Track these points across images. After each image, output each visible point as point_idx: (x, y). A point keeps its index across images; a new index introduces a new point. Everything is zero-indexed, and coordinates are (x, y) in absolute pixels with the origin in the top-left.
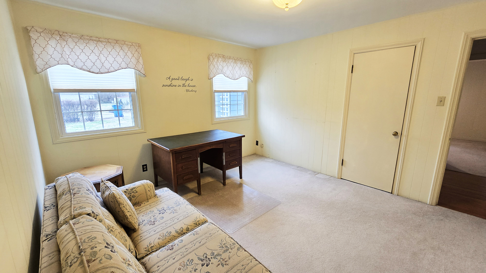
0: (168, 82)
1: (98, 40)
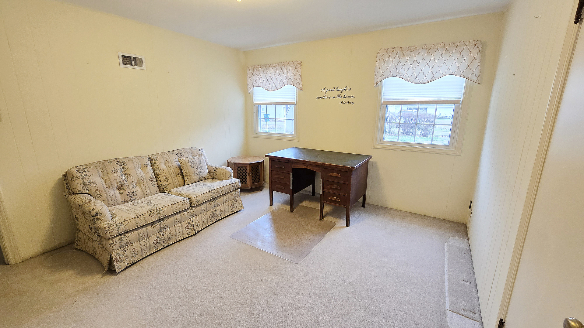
0: (322, 94)
1: (274, 65)
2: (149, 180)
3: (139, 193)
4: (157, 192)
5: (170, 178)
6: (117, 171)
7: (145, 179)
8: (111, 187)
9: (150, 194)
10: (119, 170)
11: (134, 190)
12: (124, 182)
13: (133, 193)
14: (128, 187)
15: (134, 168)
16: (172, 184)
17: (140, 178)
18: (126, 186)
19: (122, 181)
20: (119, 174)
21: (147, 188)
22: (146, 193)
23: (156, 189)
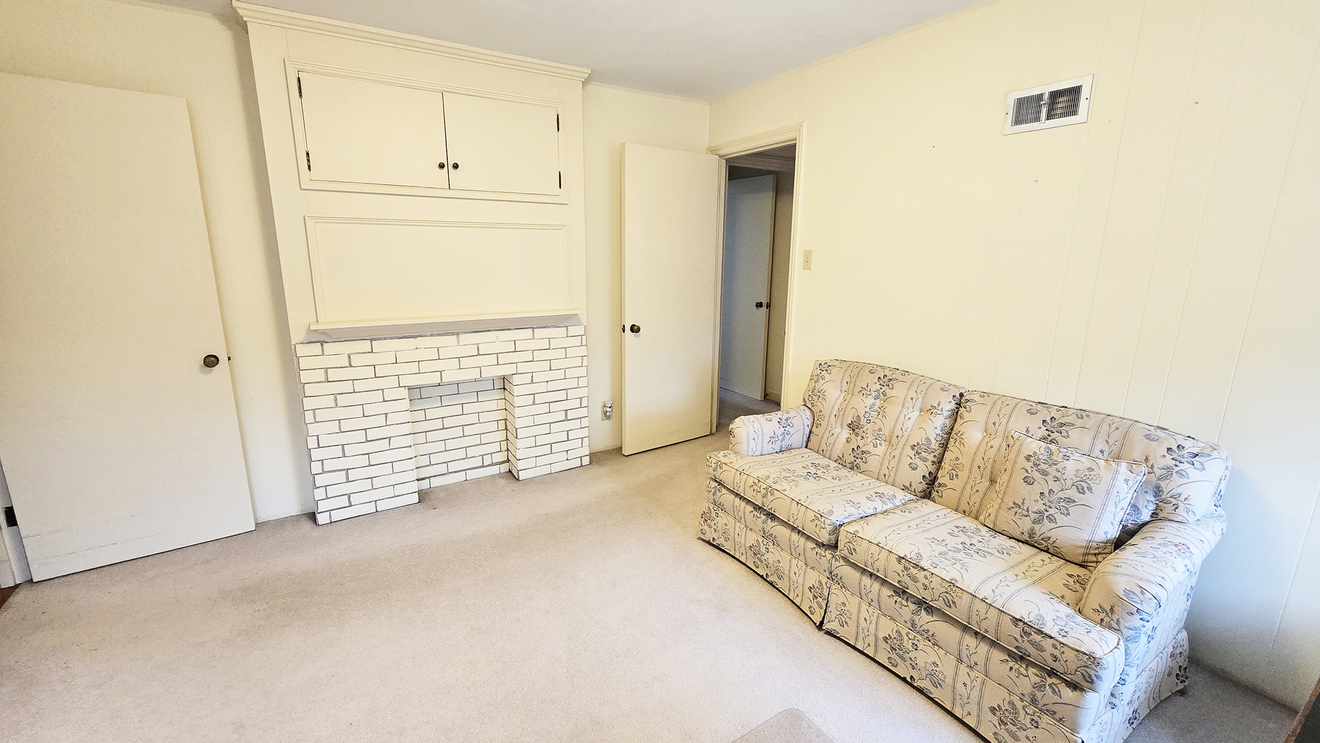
2: (913, 447)
3: (873, 463)
4: (910, 485)
5: (963, 475)
6: (869, 393)
7: (904, 440)
8: (840, 419)
9: (891, 480)
10: (874, 394)
11: (870, 448)
12: (863, 422)
13: (863, 452)
14: (864, 435)
15: (902, 402)
16: (957, 494)
17: (898, 432)
18: (863, 432)
19: (862, 418)
20: (870, 401)
21: (894, 463)
22: (885, 471)
23: (917, 479)
